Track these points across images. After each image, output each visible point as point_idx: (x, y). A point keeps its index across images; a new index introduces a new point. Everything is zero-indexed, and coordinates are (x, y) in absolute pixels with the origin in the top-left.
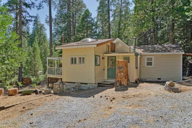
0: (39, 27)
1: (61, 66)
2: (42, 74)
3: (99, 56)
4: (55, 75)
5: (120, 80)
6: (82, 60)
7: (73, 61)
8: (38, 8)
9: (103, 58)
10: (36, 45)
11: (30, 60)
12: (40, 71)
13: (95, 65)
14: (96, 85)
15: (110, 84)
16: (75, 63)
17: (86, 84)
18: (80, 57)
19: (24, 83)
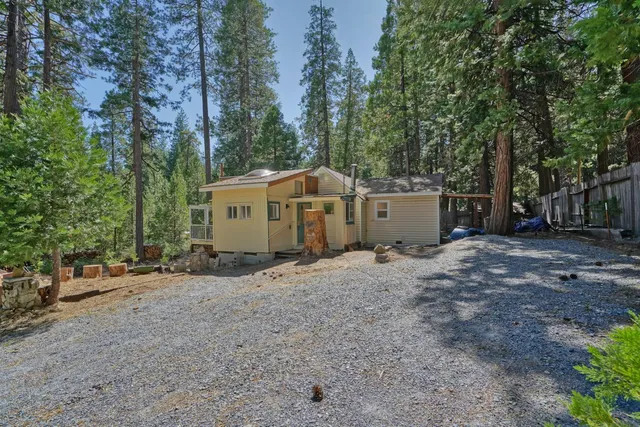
0: (186, 137)
3: (279, 203)
4: (205, 240)
5: (309, 244)
6: (247, 210)
7: (232, 212)
9: (287, 206)
10: (177, 177)
11: (164, 209)
13: (269, 220)
14: (272, 256)
15: (298, 254)
16: (235, 216)
17: (255, 254)
18: (243, 205)
19: (148, 256)
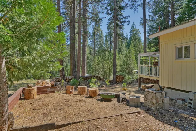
0: (135, 32)
1: (156, 64)
2: (136, 73)
4: (149, 75)
8: (131, 7)
10: (131, 47)
11: (126, 60)
12: (134, 70)
19: (117, 80)
